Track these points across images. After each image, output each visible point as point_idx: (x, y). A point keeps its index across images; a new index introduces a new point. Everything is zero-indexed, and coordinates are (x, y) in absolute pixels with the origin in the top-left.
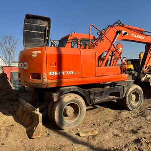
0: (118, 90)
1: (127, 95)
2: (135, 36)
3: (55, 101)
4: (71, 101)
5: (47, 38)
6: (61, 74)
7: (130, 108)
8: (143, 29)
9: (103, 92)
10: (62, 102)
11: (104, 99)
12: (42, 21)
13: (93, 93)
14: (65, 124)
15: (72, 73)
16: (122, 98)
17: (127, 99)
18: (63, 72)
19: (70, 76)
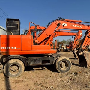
0: (49, 59)
1: (57, 63)
2: (74, 26)
3: (4, 62)
4: (14, 63)
5: (19, 29)
6: (8, 49)
7: (59, 71)
8: (80, 21)
9: (37, 59)
10: (8, 63)
11: (37, 64)
12: (16, 21)
13: (29, 60)
14: (10, 75)
15: (15, 48)
16: (52, 64)
17: (57, 65)
18: (10, 48)
19: (14, 50)
